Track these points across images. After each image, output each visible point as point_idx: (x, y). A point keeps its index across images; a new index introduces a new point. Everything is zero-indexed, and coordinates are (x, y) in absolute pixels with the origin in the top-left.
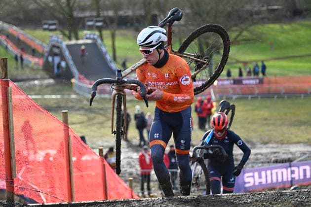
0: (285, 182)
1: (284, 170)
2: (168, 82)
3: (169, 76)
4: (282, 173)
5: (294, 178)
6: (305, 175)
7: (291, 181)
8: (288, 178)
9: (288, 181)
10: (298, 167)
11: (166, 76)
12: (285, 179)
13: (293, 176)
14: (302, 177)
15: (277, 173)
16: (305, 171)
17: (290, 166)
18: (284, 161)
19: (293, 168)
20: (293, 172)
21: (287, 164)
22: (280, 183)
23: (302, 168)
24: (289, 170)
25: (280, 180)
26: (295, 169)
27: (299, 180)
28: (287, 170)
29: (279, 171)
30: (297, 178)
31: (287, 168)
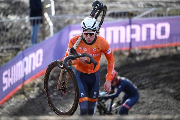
0: (123, 44)
1: (122, 29)
2: (95, 54)
3: (96, 50)
4: (119, 31)
5: (134, 39)
6: (148, 36)
7: (131, 44)
8: (126, 39)
9: (126, 43)
10: (141, 26)
11: (94, 50)
12: (122, 40)
13: (133, 36)
14: (144, 38)
15: (112, 32)
16: (149, 30)
17: (130, 24)
18: (123, 15)
19: (134, 27)
20: (133, 31)
21: (127, 20)
22: (116, 44)
23: (145, 27)
24: (128, 28)
25: (116, 41)
26: (136, 27)
27: (141, 42)
28: (126, 28)
29: (116, 29)
30: (138, 39)
31: (125, 25)
